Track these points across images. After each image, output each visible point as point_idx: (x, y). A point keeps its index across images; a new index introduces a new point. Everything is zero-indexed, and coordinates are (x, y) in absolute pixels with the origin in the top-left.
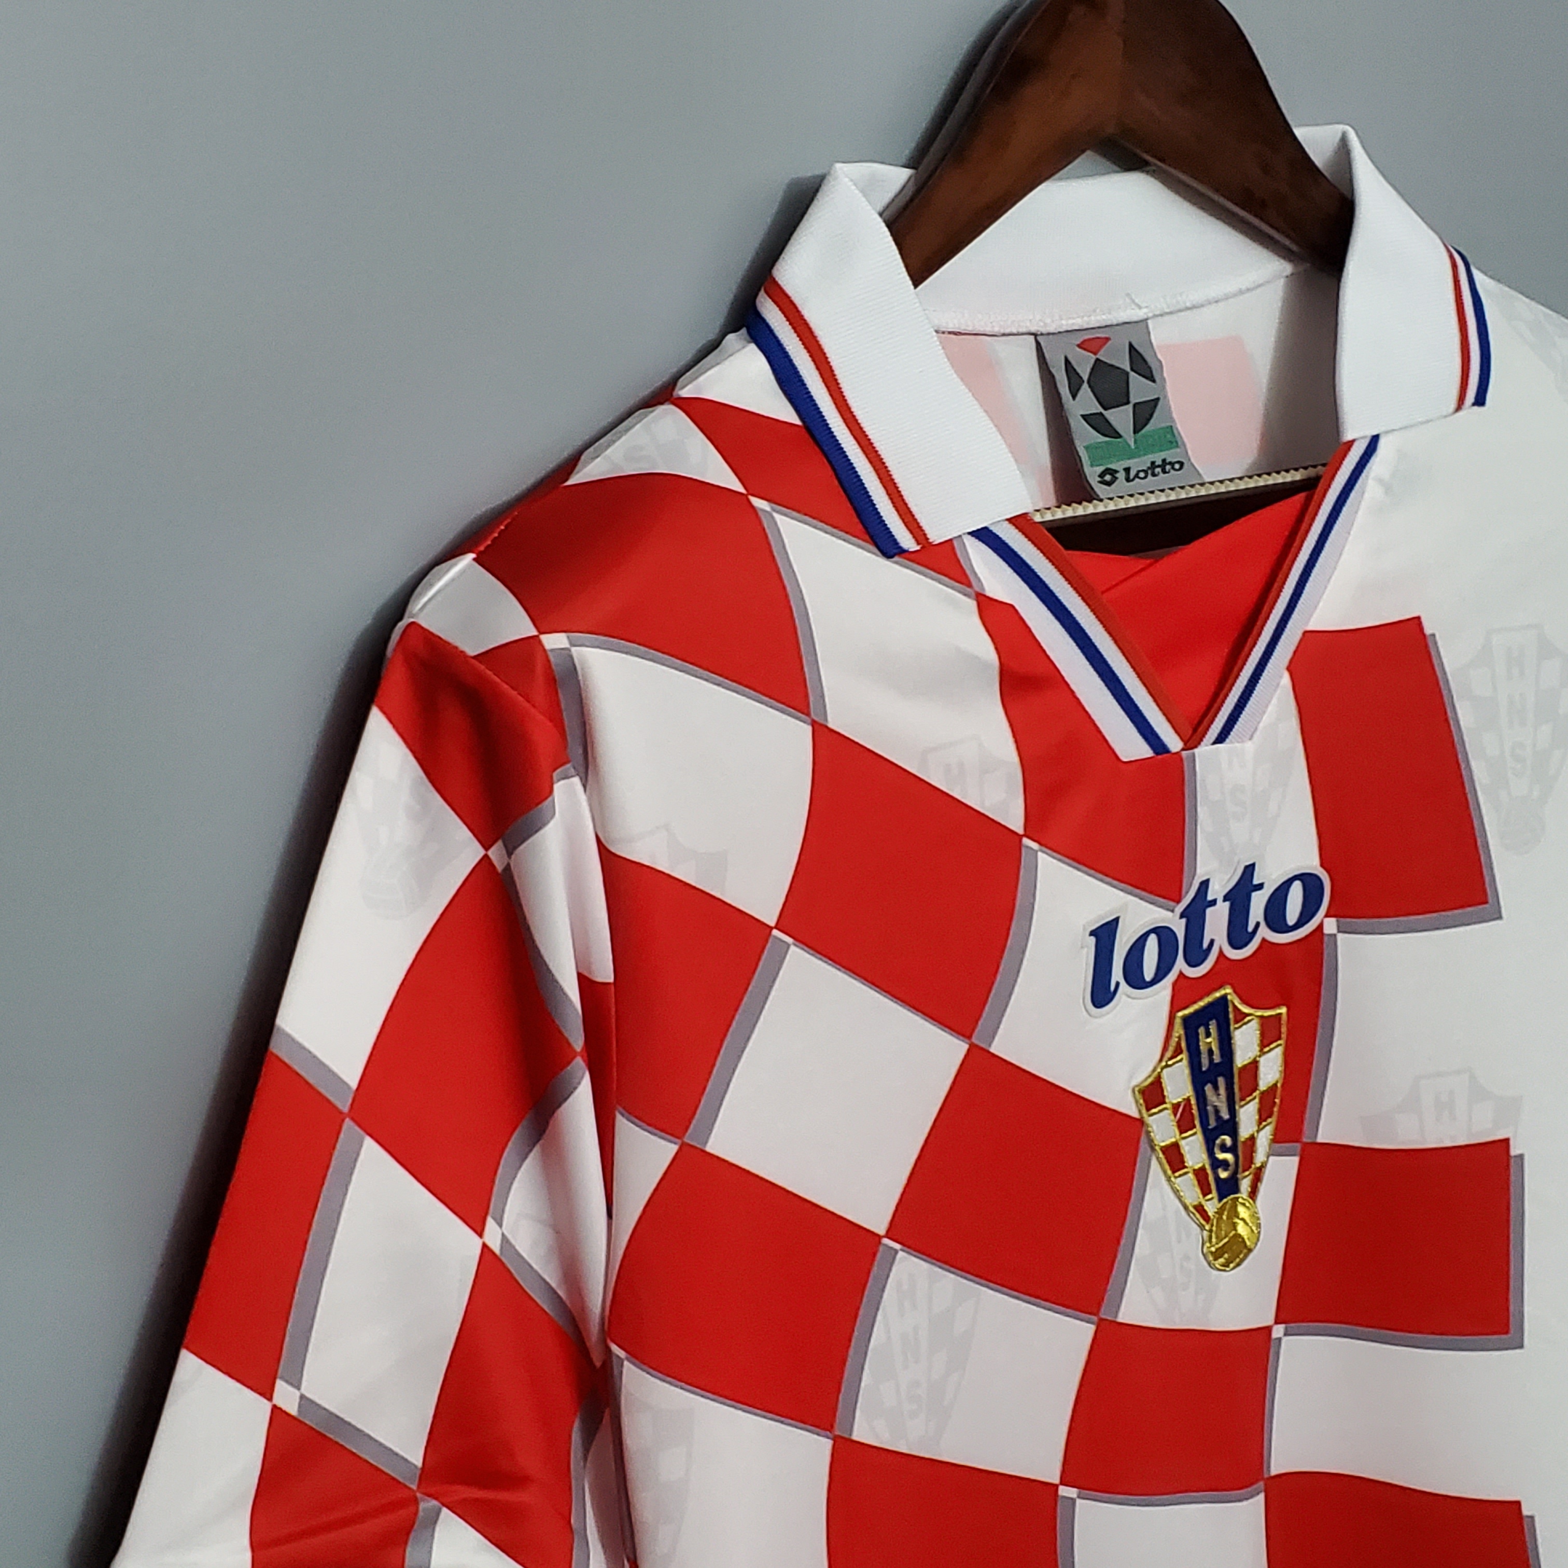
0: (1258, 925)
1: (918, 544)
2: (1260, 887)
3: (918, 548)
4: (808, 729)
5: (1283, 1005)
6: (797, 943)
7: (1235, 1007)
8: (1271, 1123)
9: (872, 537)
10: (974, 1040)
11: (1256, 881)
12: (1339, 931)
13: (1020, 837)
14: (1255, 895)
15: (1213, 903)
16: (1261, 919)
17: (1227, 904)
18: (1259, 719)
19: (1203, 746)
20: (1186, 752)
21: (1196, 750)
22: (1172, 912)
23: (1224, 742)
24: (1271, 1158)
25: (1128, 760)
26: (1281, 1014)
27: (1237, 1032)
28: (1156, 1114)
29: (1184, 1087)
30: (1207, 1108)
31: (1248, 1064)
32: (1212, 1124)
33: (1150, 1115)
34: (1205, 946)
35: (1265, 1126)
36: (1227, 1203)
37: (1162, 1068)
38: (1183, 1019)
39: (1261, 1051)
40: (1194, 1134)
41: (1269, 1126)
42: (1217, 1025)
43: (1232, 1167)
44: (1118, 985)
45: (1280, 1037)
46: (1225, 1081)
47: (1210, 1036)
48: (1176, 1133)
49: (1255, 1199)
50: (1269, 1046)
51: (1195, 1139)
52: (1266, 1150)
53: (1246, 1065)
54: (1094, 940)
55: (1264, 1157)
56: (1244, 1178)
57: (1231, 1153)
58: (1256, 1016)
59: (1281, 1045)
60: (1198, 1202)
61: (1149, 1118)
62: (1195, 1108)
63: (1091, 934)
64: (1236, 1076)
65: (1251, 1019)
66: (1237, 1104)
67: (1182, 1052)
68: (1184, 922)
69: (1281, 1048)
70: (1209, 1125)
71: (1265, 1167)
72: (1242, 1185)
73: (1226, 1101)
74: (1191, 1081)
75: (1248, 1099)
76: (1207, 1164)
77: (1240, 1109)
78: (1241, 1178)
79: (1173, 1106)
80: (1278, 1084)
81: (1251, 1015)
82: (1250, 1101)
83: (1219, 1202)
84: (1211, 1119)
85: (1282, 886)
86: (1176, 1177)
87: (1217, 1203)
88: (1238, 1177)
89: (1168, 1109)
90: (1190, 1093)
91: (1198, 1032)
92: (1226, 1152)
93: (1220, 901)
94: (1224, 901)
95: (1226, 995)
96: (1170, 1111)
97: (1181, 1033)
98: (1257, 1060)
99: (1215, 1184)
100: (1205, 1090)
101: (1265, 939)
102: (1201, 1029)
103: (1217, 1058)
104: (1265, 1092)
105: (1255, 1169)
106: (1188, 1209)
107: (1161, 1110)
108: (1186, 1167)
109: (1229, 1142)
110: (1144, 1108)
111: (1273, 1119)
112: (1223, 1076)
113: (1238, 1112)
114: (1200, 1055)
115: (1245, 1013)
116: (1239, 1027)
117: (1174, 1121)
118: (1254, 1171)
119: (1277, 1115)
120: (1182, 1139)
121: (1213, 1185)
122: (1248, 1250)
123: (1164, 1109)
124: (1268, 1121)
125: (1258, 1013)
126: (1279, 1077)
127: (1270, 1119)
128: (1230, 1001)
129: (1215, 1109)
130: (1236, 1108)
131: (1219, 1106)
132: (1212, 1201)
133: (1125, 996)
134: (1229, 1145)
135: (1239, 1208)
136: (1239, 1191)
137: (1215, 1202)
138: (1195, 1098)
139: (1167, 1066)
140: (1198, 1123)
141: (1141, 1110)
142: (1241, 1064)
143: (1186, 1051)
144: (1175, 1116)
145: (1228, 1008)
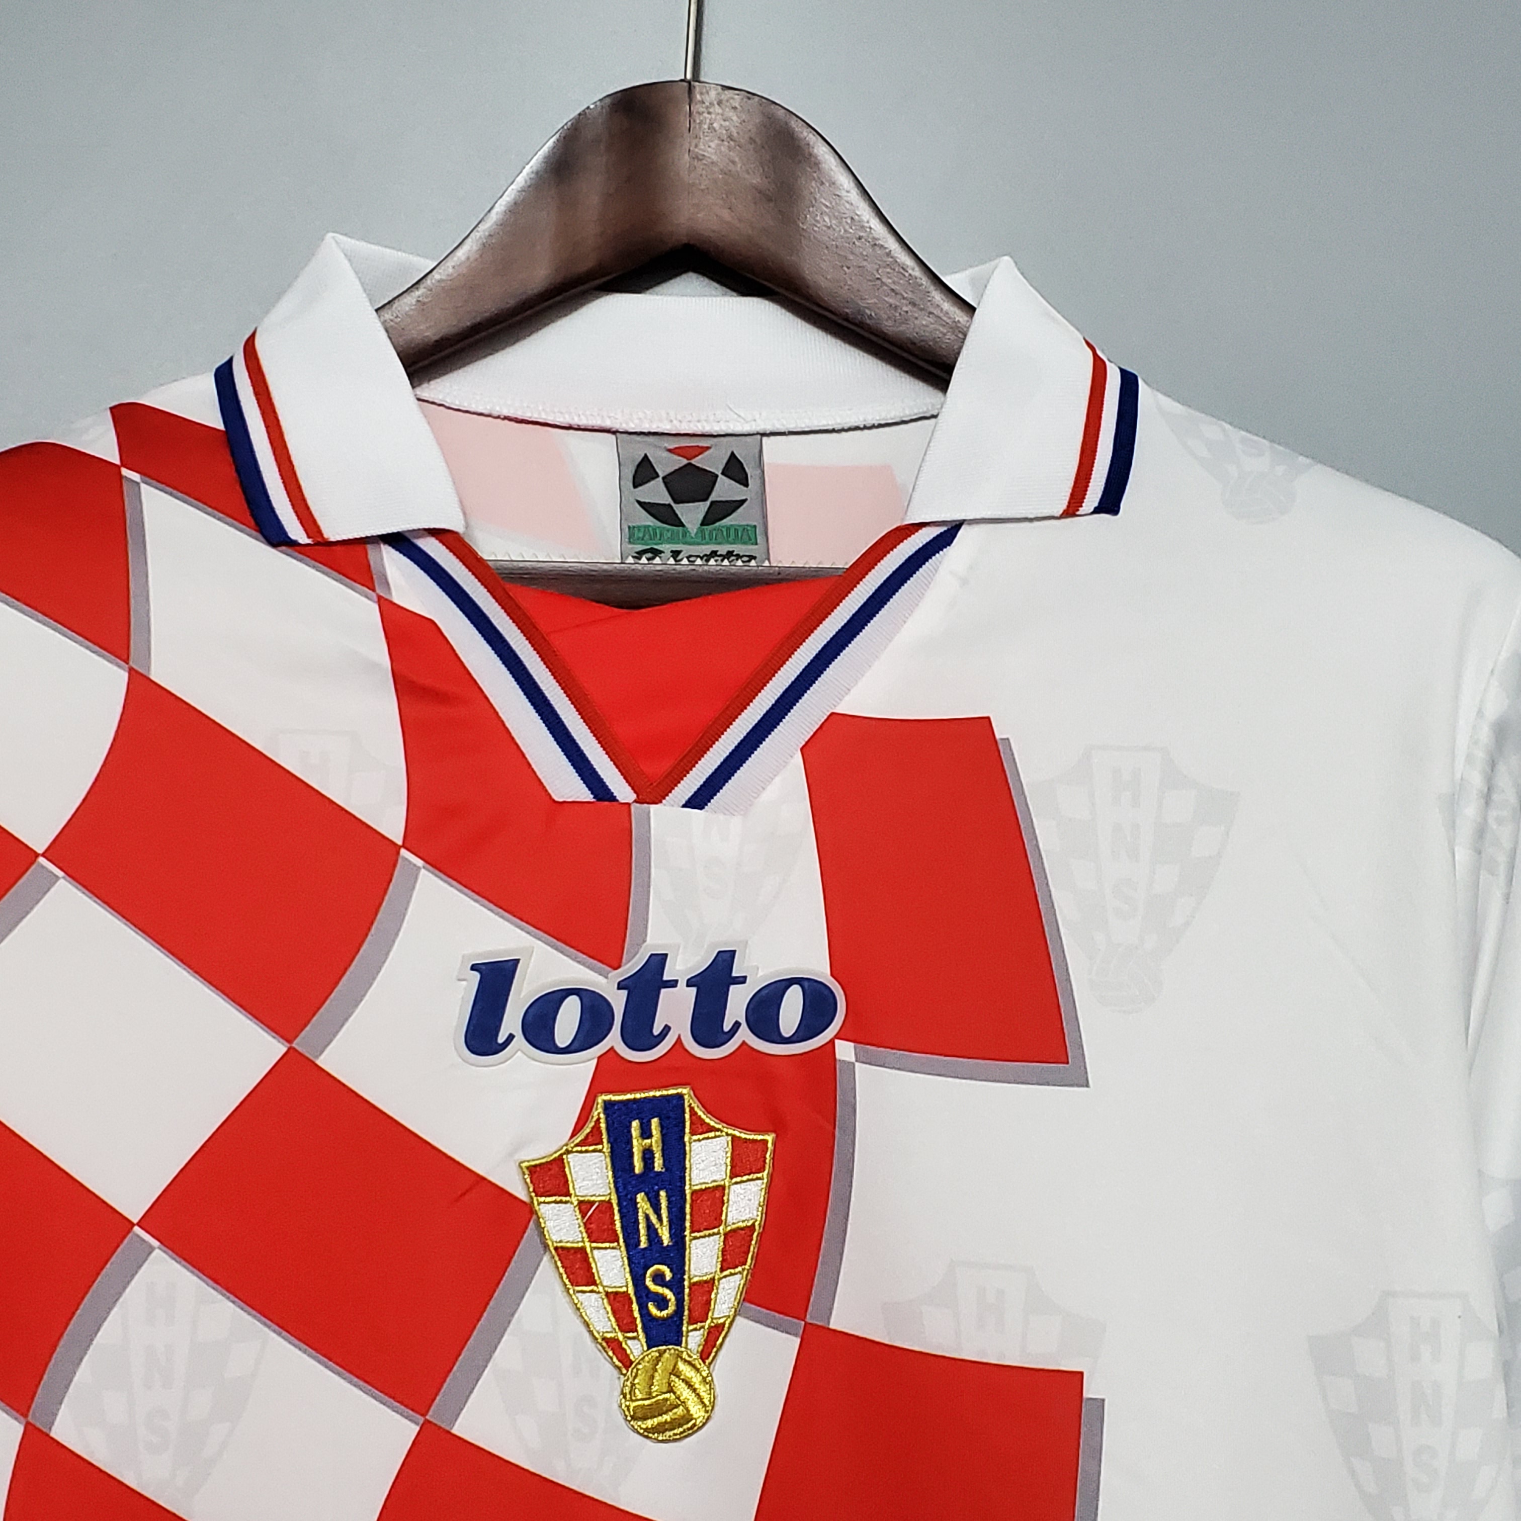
0: (737, 1025)
1: (309, 537)
2: (742, 980)
3: (309, 541)
4: (125, 676)
5: (772, 1131)
6: (68, 878)
7: (693, 1113)
8: (740, 1272)
9: (257, 524)
10: (296, 1045)
11: (735, 972)
12: (856, 1061)
13: (397, 848)
14: (734, 990)
15: (673, 984)
16: (743, 1021)
17: (693, 990)
18: (755, 795)
19: (665, 805)
20: (638, 805)
21: (653, 807)
22: (606, 977)
23: (701, 808)
24: (739, 1319)
25: (561, 800)
26: (765, 1142)
27: (695, 1145)
28: (553, 1205)
29: (601, 1185)
30: (637, 1222)
31: (709, 1188)
32: (643, 1244)
33: (544, 1202)
34: (656, 1031)
35: (732, 1274)
36: (661, 1354)
37: (568, 1152)
38: (608, 1105)
39: (731, 1178)
40: (613, 1248)
41: (738, 1276)
42: (662, 1126)
43: (672, 1308)
44: (511, 1037)
45: (762, 1169)
46: (669, 1197)
47: (650, 1136)
48: (583, 1238)
49: (710, 1364)
50: (745, 1175)
51: (614, 1254)
52: (732, 1305)
53: (706, 1188)
54: (477, 976)
55: (727, 1314)
56: (692, 1330)
57: (671, 1290)
58: (727, 1134)
59: (763, 1179)
60: (612, 1335)
61: (542, 1206)
62: (617, 1217)
63: (474, 968)
64: (688, 1197)
65: (719, 1136)
66: (687, 1233)
67: (601, 1143)
68: (624, 993)
69: (763, 1183)
70: (639, 1245)
71: (729, 1328)
72: (689, 1339)
73: (670, 1222)
74: (614, 1182)
75: (707, 1232)
76: (631, 1291)
77: (691, 1241)
78: (687, 1328)
79: (581, 1203)
80: (757, 1227)
81: (718, 1130)
82: (710, 1235)
83: (649, 1348)
84: (643, 1239)
85: (773, 986)
86: (579, 1292)
87: (645, 1348)
88: (682, 1324)
89: (572, 1203)
90: (610, 1194)
91: (630, 1126)
92: (662, 1286)
93: (682, 984)
94: (688, 986)
95: (680, 1097)
96: (575, 1207)
97: (602, 1121)
98: (723, 1187)
99: (642, 1321)
100: (636, 1199)
101: (747, 1044)
102: (635, 1124)
103: (658, 1165)
104: (734, 1231)
105: (712, 1324)
106: (596, 1339)
107: (561, 1202)
108: (596, 1285)
109: (668, 1275)
110: (534, 1191)
111: (745, 1273)
112: (667, 1192)
113: (688, 1243)
114: (631, 1155)
115: (708, 1124)
116: (699, 1140)
117: (580, 1221)
118: (710, 1327)
119: (752, 1267)
120: (592, 1249)
121: (638, 1321)
122: (694, 1425)
123: (566, 1202)
124: (737, 1270)
125: (730, 1131)
126: (759, 1219)
127: (740, 1269)
128: (686, 1104)
129: (650, 1226)
130: (685, 1236)
131: (657, 1226)
132: (636, 1341)
133: (519, 1053)
134: (668, 1278)
135: (681, 1366)
136: (683, 1345)
137: (642, 1346)
138: (619, 1204)
139: (577, 1152)
140: (621, 1236)
141: (530, 1192)
142: (697, 1185)
143: (609, 1142)
144: (583, 1217)
145: (684, 1112)
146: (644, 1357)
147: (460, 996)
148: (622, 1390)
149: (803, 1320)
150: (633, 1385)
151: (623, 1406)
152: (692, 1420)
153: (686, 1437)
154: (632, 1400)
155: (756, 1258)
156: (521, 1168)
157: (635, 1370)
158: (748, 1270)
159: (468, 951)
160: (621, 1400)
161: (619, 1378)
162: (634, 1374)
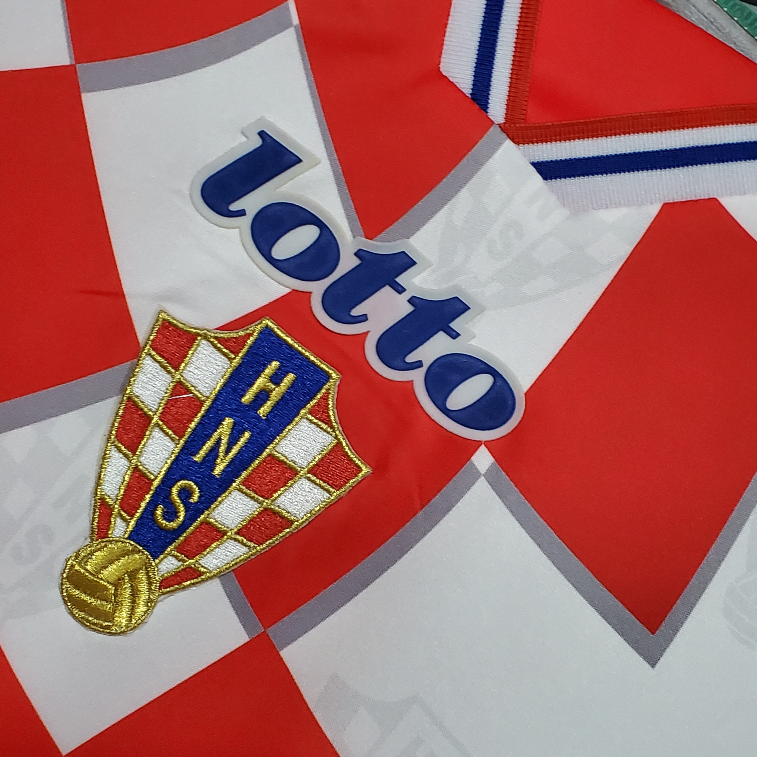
0: (418, 364)
2: (454, 335)
7: (325, 398)
8: (249, 547)
10: (78, 66)
11: (454, 325)
14: (441, 336)
15: (400, 290)
16: (426, 365)
17: (409, 309)
18: (595, 206)
19: (519, 149)
20: (499, 129)
21: (508, 143)
22: (354, 237)
23: (545, 178)
24: (216, 582)
25: (444, 73)
26: (360, 470)
27: (305, 423)
28: (157, 365)
29: (207, 385)
30: (209, 437)
31: (285, 463)
32: (198, 458)
33: (152, 357)
34: (356, 312)
35: (242, 543)
36: (134, 551)
37: (205, 337)
38: (267, 331)
39: (309, 472)
40: (172, 439)
41: (245, 549)
42: (293, 385)
43: (174, 525)
44: (242, 213)
45: (338, 487)
46: (249, 441)
47: (277, 384)
48: (157, 410)
49: (163, 594)
50: (321, 479)
51: (169, 444)
52: (221, 566)
53: (283, 461)
54: (257, 142)
55: (211, 569)
56: (173, 556)
57: (186, 511)
58: (336, 437)
59: (331, 495)
60: (111, 502)
61: (148, 358)
62: (197, 420)
63: (262, 134)
64: (265, 454)
65: (328, 433)
66: (238, 481)
67: (236, 354)
68: (356, 262)
69: (329, 498)
70: (195, 455)
71: (203, 581)
72: (165, 560)
73: (233, 461)
74: (219, 391)
75: (253, 494)
76: (156, 483)
77: (236, 489)
78: (171, 550)
79: (179, 383)
80: (293, 527)
81: (332, 427)
82: (252, 498)
83: (129, 538)
84: (202, 453)
85: (472, 361)
86: (116, 446)
87: (126, 536)
88: (171, 544)
89: (173, 377)
90: (208, 397)
91: (270, 362)
92: (183, 502)
93: (406, 296)
94: (409, 301)
95: (328, 377)
96: (172, 382)
97: (252, 339)
98: (296, 473)
99: (143, 513)
100: (224, 420)
101: (412, 384)
102: (275, 364)
103: (263, 411)
104: (275, 513)
105: (193, 566)
106: (96, 494)
107: (165, 368)
108: (134, 454)
109: (195, 498)
110: (153, 341)
111: (254, 551)
112: (252, 436)
113: (231, 488)
114: (251, 385)
115: (329, 416)
116: (311, 422)
117: (167, 395)
118: (189, 567)
119: (263, 551)
120: (157, 425)
121: (140, 511)
122: (108, 627)
123: (169, 372)
124: (249, 543)
125: (340, 437)
126: (301, 521)
127: (252, 544)
128: (327, 386)
129: (214, 450)
130: (235, 482)
131: (221, 454)
132: (124, 524)
133: (238, 230)
134: (191, 501)
135: (142, 576)
136: (157, 561)
137: (125, 532)
138: (208, 411)
139: (212, 343)
140: (186, 437)
141: (148, 339)
142: (278, 453)
143: (242, 358)
144: (172, 395)
145: (319, 391)
146: (120, 541)
147: (232, 146)
148: (79, 551)
149: (264, 628)
150: (92, 554)
151: (69, 563)
152: (110, 621)
153: (94, 630)
154: (80, 564)
155: (273, 548)
156: (159, 313)
157: (103, 544)
158: (257, 551)
159: (271, 118)
160: (71, 557)
161: (86, 539)
162: (99, 547)
